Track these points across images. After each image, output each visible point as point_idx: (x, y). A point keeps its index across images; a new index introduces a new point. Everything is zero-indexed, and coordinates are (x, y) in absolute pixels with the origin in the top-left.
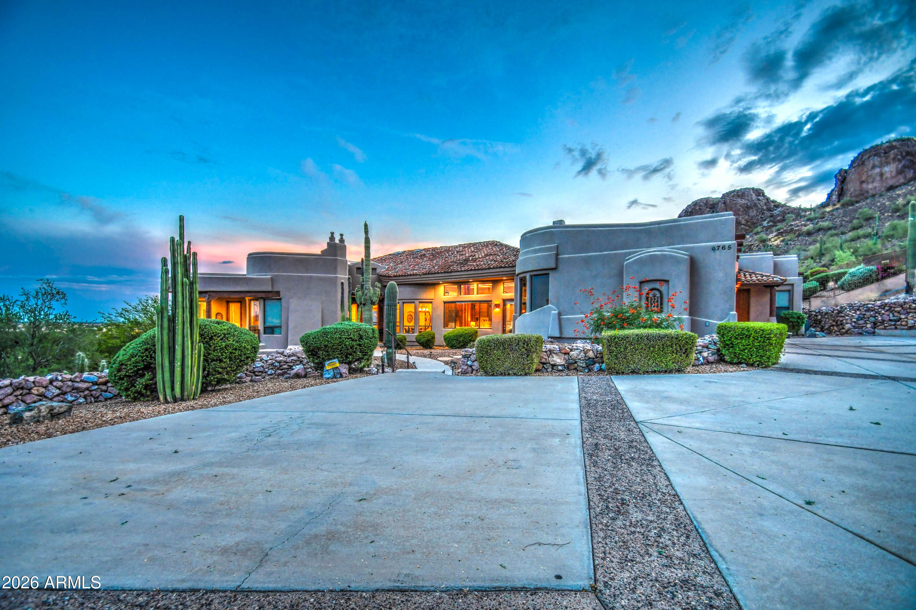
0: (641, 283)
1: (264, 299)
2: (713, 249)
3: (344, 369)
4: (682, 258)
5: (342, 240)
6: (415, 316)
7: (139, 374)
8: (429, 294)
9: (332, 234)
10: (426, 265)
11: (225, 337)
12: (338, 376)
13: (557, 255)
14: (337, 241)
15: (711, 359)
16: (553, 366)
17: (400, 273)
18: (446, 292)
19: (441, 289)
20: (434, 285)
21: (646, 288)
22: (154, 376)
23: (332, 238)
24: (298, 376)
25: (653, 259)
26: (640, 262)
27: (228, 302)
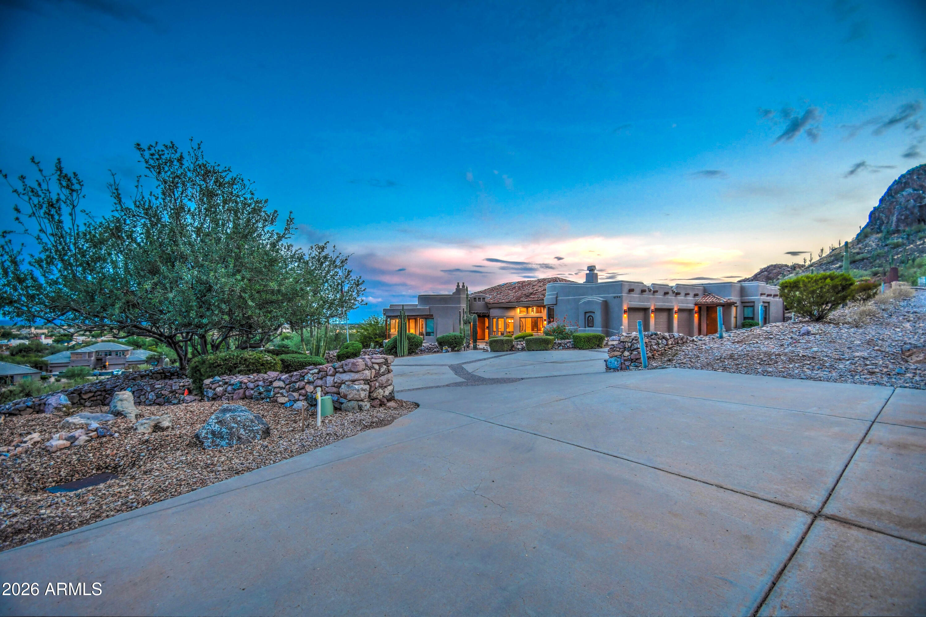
0: (586, 313)
1: (426, 319)
2: (614, 297)
3: (450, 349)
4: (597, 302)
5: (463, 286)
6: (506, 325)
7: (392, 349)
8: (511, 313)
9: (458, 283)
10: (512, 295)
11: (414, 338)
12: (447, 351)
13: (557, 297)
14: (461, 287)
15: (571, 346)
16: (518, 349)
17: (495, 302)
18: (520, 312)
19: (518, 310)
20: (514, 308)
21: (588, 315)
22: (396, 349)
23: (458, 286)
24: (435, 352)
25: (589, 302)
26: (585, 303)
27: (409, 320)
